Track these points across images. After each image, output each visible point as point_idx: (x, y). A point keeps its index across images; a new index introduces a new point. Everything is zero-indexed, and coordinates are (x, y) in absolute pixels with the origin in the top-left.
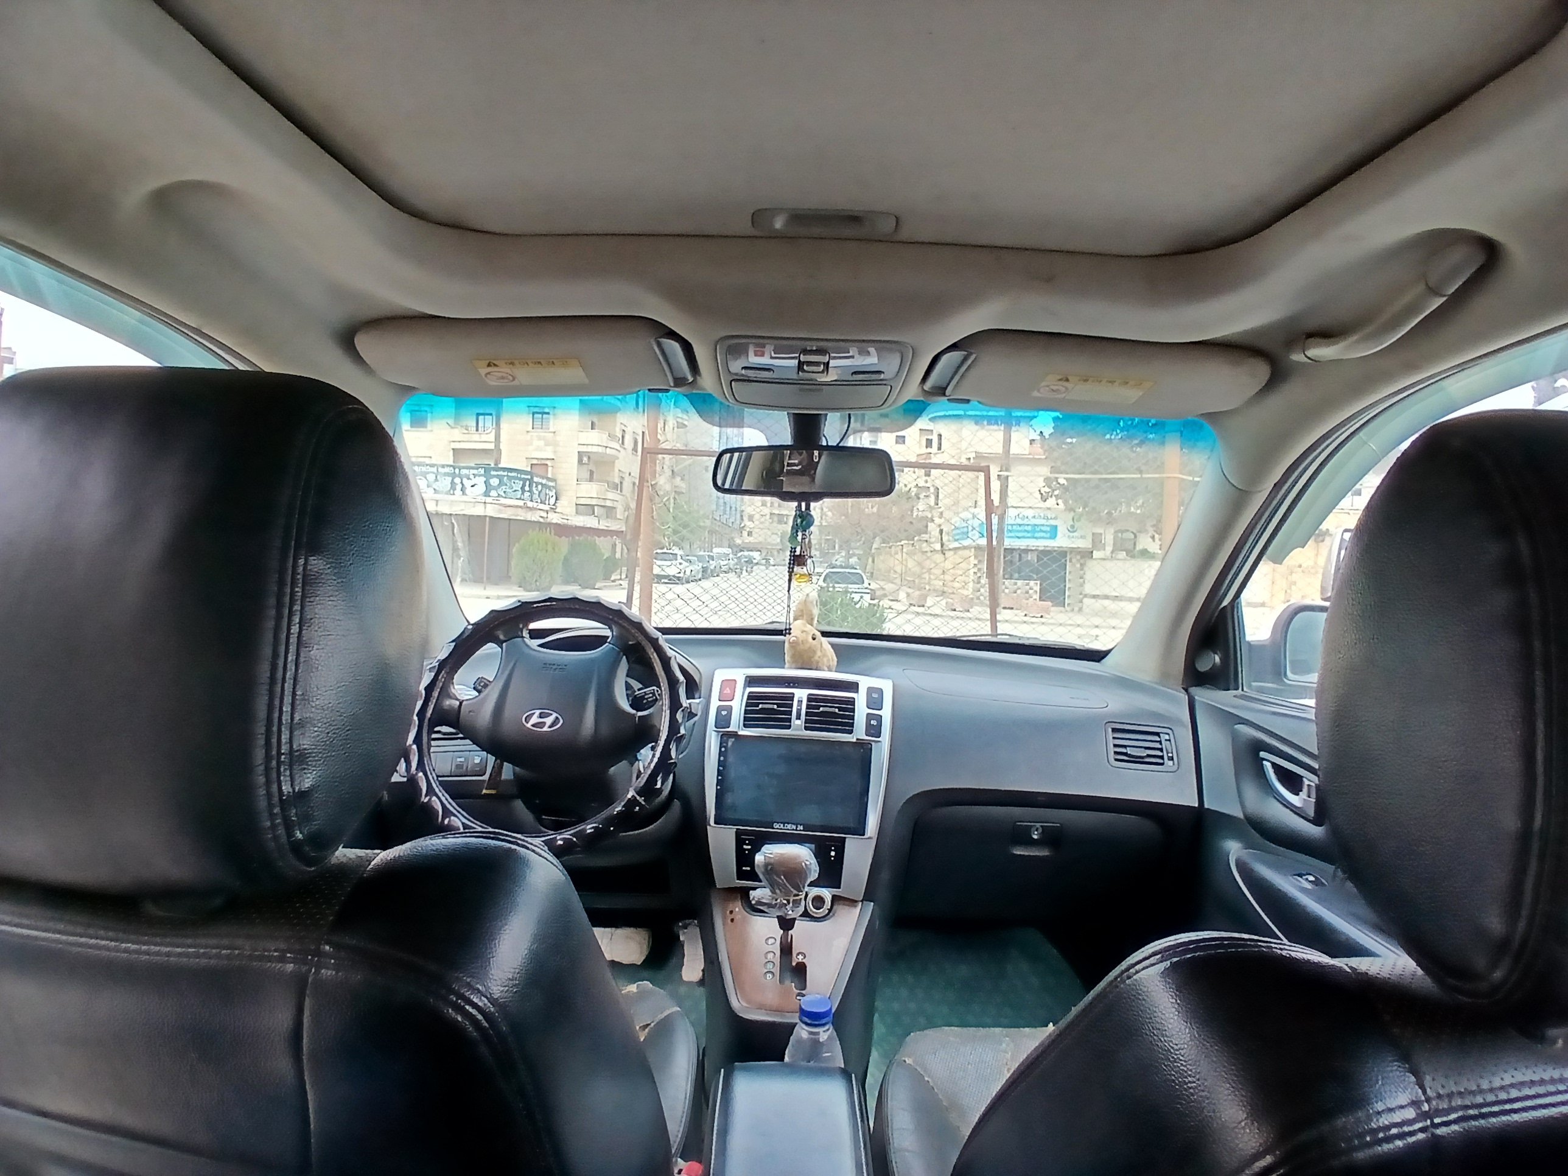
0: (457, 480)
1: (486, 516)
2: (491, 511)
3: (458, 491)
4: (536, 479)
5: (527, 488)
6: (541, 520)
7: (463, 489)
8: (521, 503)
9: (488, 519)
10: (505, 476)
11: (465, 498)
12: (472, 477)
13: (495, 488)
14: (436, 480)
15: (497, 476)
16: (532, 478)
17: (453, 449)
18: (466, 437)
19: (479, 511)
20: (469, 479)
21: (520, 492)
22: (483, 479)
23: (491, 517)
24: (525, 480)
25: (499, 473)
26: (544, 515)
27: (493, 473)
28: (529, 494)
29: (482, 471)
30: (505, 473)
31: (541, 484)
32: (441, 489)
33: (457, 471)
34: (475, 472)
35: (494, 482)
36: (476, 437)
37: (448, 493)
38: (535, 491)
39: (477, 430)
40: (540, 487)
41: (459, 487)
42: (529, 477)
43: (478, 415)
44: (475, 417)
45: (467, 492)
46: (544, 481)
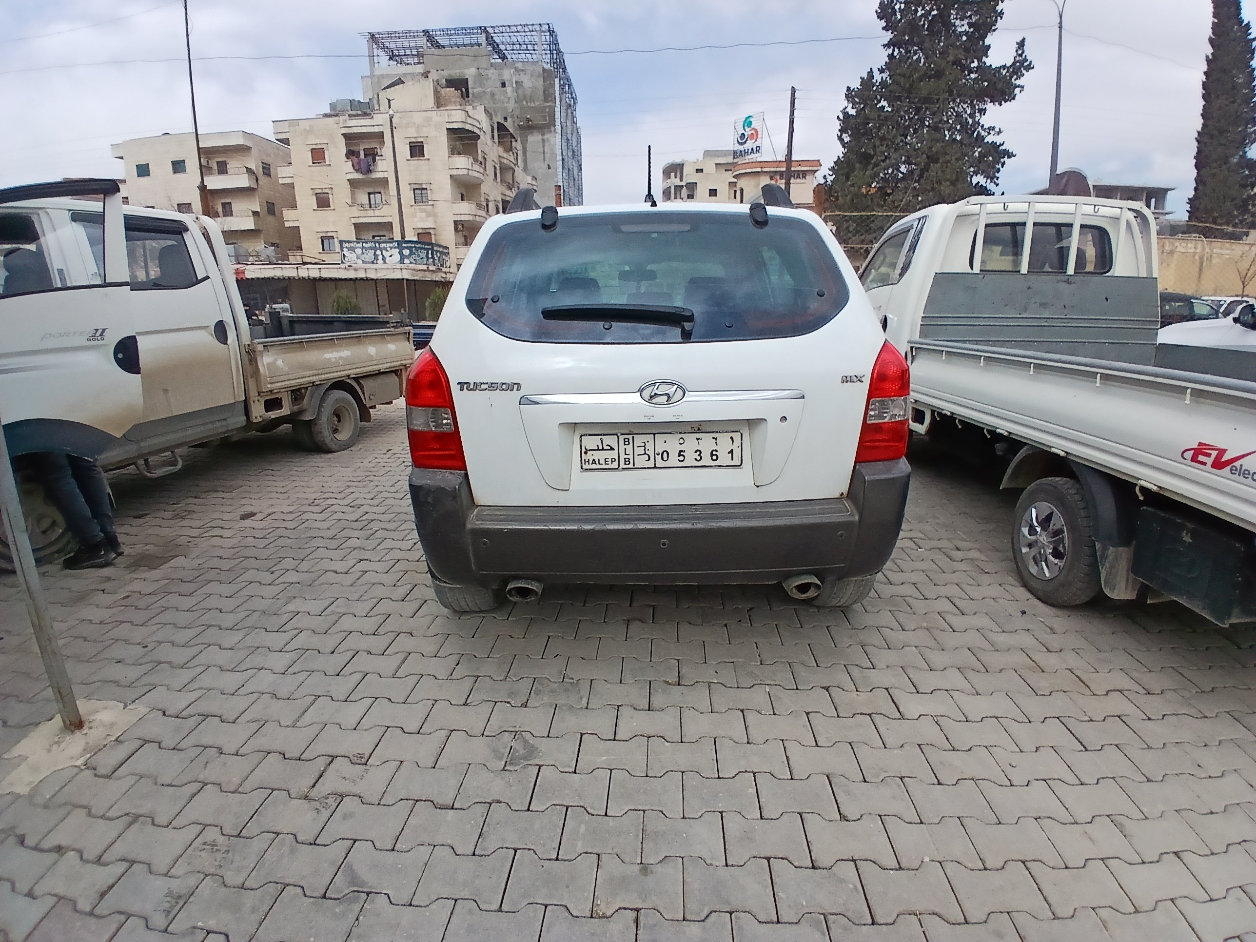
0: (378, 252)
1: (403, 279)
2: (406, 275)
3: (380, 261)
4: (435, 248)
5: (430, 256)
6: (443, 280)
7: (384, 259)
8: (425, 267)
9: (405, 281)
10: (412, 247)
11: (385, 266)
12: (388, 249)
13: (408, 257)
14: (363, 253)
15: (407, 248)
16: (433, 247)
17: (354, 224)
18: (363, 213)
19: (397, 275)
20: (387, 251)
21: (426, 259)
22: (397, 250)
23: (407, 280)
24: (427, 250)
25: (409, 245)
26: (444, 276)
27: (404, 245)
28: (432, 260)
29: (396, 245)
30: (413, 245)
31: (439, 251)
32: (367, 260)
33: (377, 245)
34: (391, 245)
35: (406, 252)
36: (371, 213)
37: (373, 263)
38: (436, 258)
39: (370, 207)
40: (438, 254)
41: (380, 257)
42: (430, 247)
43: (369, 194)
44: (367, 196)
45: (387, 261)
46: (441, 249)
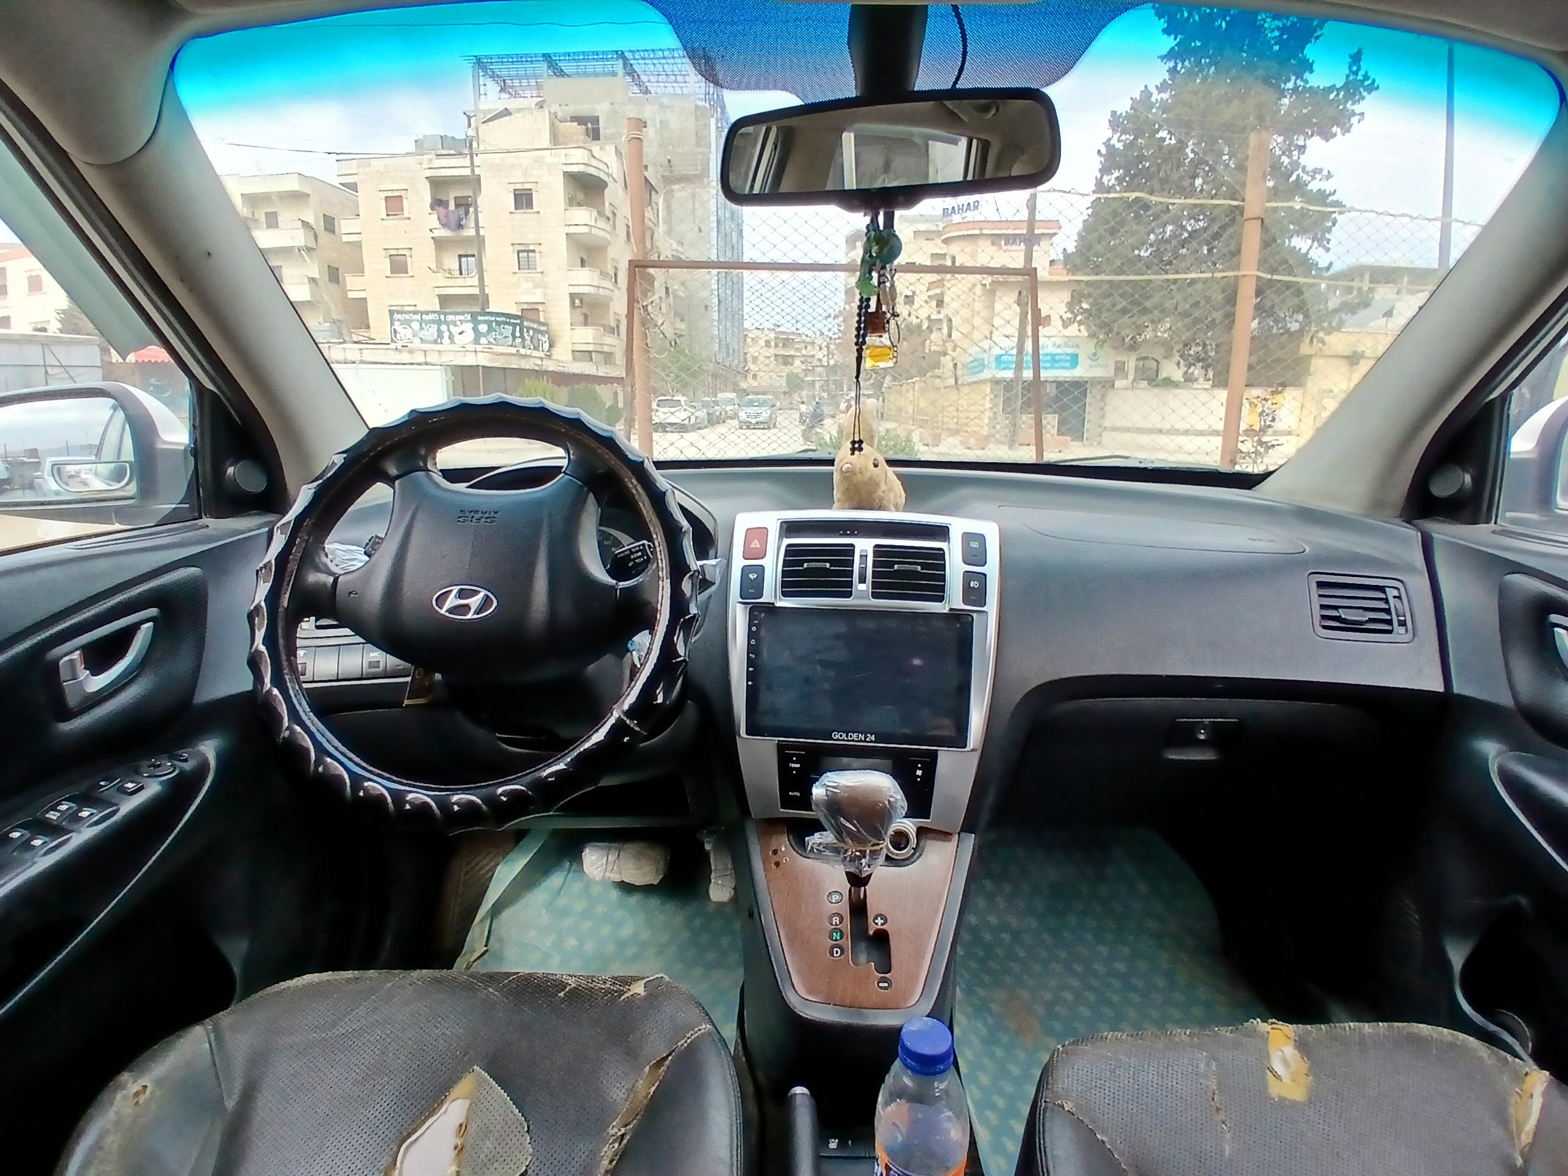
0: (444, 328)
1: (478, 366)
2: (483, 360)
3: (446, 340)
4: (525, 324)
5: (518, 334)
6: (536, 368)
7: (451, 337)
8: (513, 350)
9: (480, 368)
10: (492, 321)
11: (453, 347)
12: (458, 323)
13: (485, 335)
14: (421, 328)
15: (485, 322)
16: (522, 322)
17: (438, 295)
18: (450, 282)
19: (470, 360)
20: (456, 325)
21: (511, 339)
22: (471, 325)
23: (483, 367)
24: (514, 325)
25: (486, 318)
26: (539, 362)
27: (480, 318)
28: (520, 340)
29: (469, 318)
30: (493, 319)
31: (533, 329)
32: (428, 338)
33: (442, 317)
34: (462, 317)
35: (483, 328)
36: (460, 282)
37: (435, 342)
38: (527, 337)
39: (461, 273)
40: (531, 332)
41: (446, 335)
42: (518, 321)
43: (460, 256)
44: (457, 259)
45: (456, 339)
46: (535, 326)
